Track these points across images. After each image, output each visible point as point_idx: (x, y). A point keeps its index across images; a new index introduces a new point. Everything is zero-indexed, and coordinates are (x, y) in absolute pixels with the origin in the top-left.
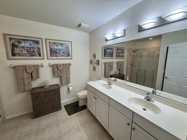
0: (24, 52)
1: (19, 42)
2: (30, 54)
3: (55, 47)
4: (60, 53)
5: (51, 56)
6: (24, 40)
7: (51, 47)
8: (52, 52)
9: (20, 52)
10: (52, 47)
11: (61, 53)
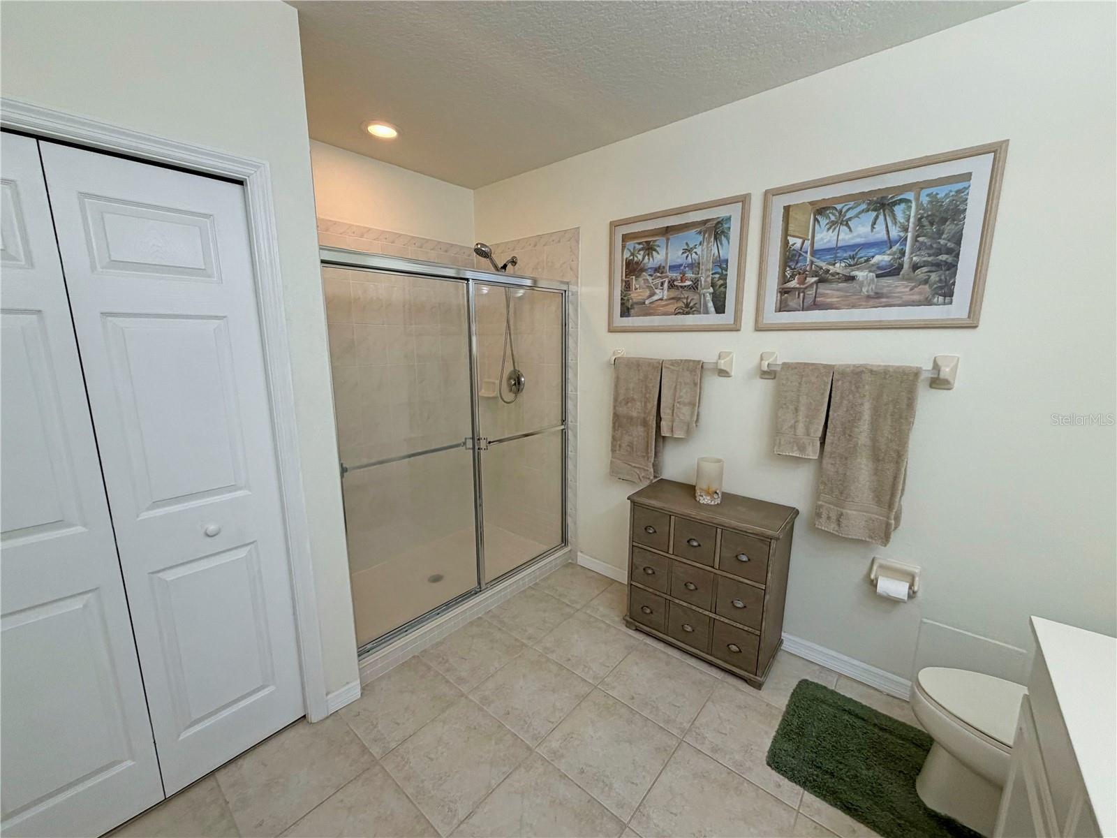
0: (659, 294)
1: (649, 249)
2: (677, 299)
3: (825, 237)
4: (853, 278)
5: (782, 307)
6: (667, 231)
7: (791, 240)
8: (793, 276)
9: (648, 293)
10: (799, 241)
11: (861, 275)
